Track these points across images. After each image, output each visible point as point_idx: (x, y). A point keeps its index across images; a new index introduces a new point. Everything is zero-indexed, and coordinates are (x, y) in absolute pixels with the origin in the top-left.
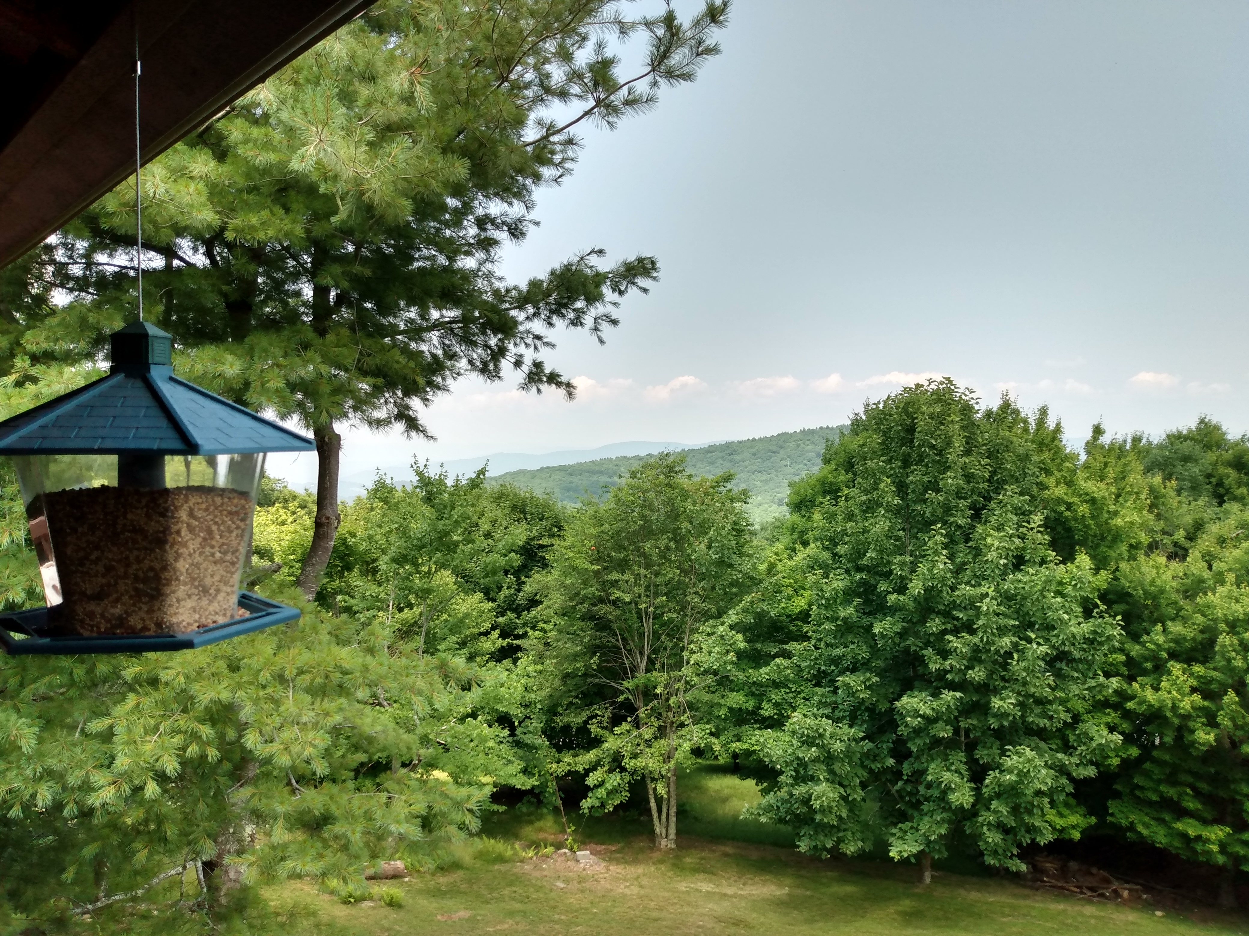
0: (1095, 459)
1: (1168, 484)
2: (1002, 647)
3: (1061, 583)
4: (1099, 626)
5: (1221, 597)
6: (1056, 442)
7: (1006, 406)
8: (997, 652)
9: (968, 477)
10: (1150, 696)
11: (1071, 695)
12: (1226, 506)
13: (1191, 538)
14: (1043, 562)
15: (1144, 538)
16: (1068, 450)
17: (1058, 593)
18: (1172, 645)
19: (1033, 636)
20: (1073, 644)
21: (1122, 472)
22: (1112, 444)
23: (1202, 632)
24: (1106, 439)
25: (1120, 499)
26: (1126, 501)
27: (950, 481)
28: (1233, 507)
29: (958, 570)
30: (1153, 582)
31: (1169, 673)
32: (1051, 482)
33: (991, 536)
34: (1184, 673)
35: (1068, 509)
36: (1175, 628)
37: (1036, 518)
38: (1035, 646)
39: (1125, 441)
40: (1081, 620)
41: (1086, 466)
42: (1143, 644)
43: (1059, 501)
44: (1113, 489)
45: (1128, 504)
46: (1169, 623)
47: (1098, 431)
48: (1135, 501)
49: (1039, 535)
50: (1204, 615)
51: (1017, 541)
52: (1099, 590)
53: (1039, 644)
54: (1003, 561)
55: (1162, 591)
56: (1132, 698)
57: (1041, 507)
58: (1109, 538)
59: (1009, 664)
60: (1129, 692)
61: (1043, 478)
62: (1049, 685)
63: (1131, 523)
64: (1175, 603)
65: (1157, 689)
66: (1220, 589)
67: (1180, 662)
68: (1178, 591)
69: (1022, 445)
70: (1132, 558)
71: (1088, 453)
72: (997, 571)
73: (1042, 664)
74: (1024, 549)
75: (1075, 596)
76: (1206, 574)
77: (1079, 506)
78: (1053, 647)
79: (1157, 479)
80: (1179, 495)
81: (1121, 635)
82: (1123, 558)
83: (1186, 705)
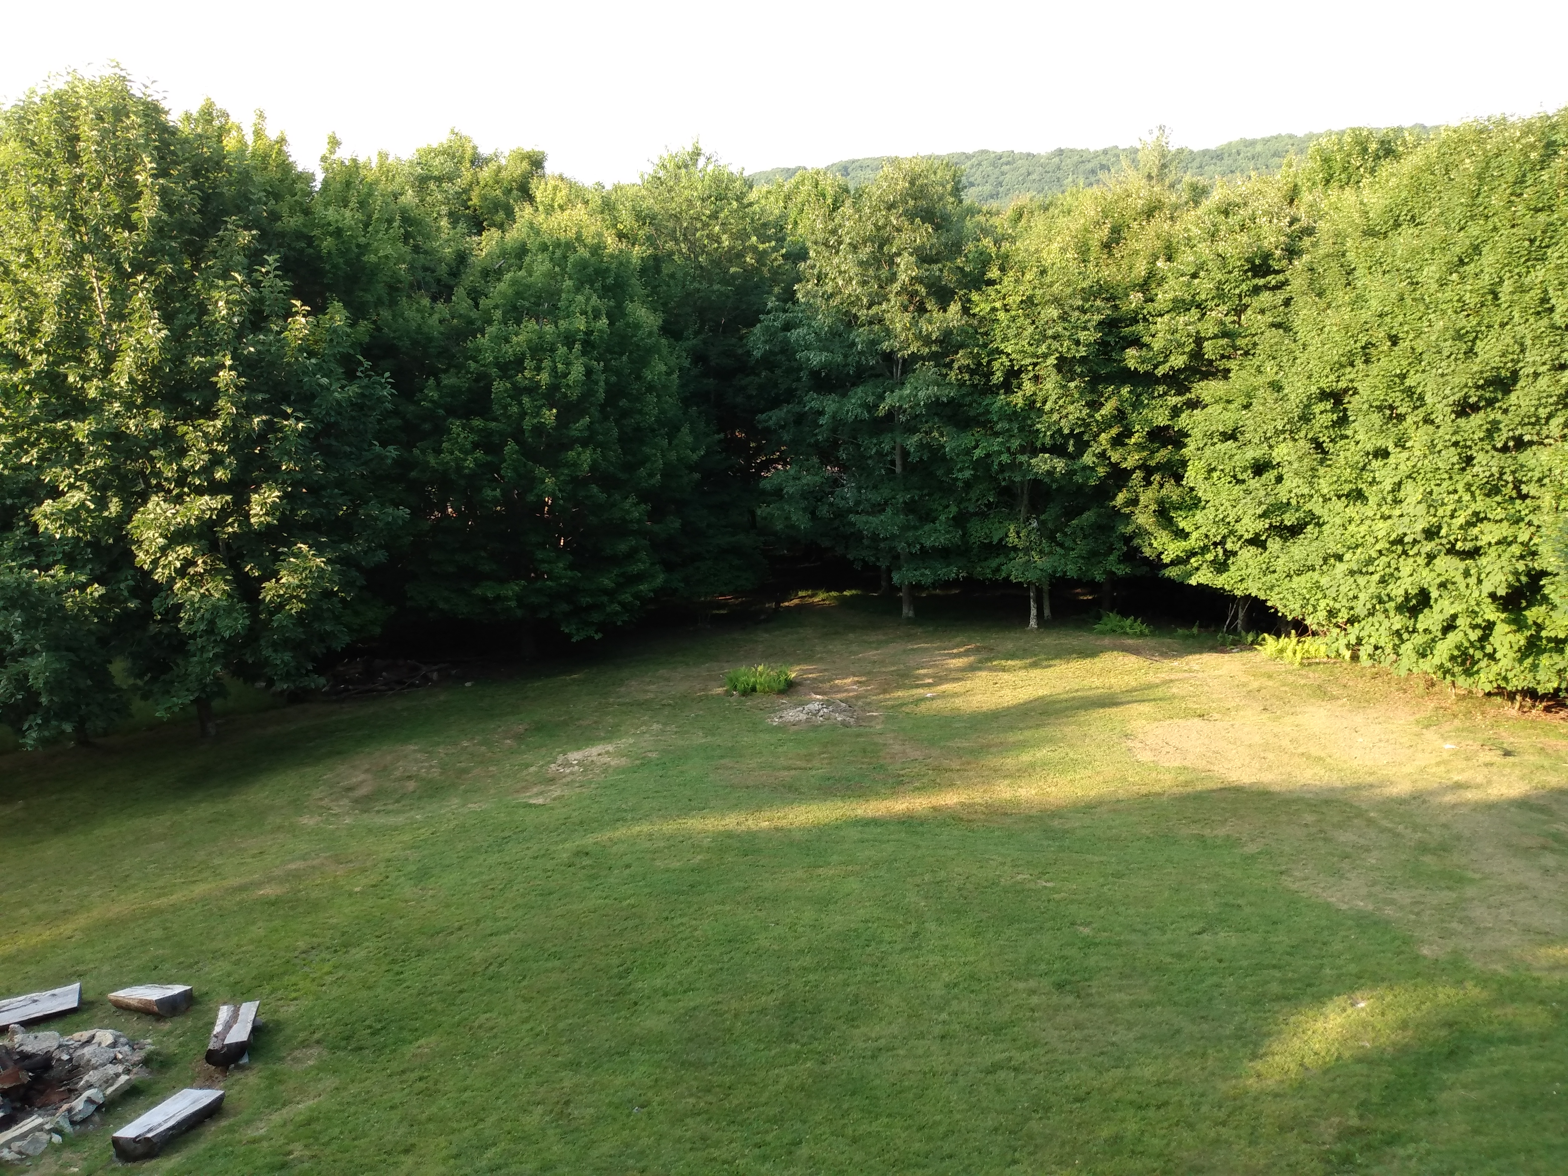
2: (253, 430)
4: (368, 389)
5: (491, 339)
10: (432, 460)
11: (346, 474)
12: (485, 232)
13: (452, 272)
14: (287, 315)
15: (404, 277)
18: (449, 400)
19: (290, 411)
20: (340, 413)
21: (368, 195)
22: (353, 160)
23: (477, 380)
25: (370, 229)
26: (377, 231)
30: (419, 328)
31: (449, 431)
32: (284, 210)
33: (215, 287)
34: (464, 429)
35: (309, 245)
36: (448, 380)
37: (270, 259)
38: (294, 423)
40: (344, 382)
41: (325, 189)
42: (417, 403)
43: (297, 235)
44: (359, 216)
45: (380, 235)
48: (387, 230)
50: (477, 362)
51: (250, 290)
52: (361, 344)
53: (298, 419)
55: (430, 339)
56: (414, 466)
57: (275, 243)
58: (364, 278)
60: (411, 459)
61: (273, 206)
62: (318, 467)
63: (386, 258)
64: (445, 351)
65: (438, 451)
66: (488, 329)
67: (459, 418)
68: (446, 337)
70: (393, 303)
73: (306, 442)
74: (261, 300)
75: (334, 355)
76: (474, 314)
77: (322, 240)
81: (392, 395)
82: (383, 303)
83: (470, 463)
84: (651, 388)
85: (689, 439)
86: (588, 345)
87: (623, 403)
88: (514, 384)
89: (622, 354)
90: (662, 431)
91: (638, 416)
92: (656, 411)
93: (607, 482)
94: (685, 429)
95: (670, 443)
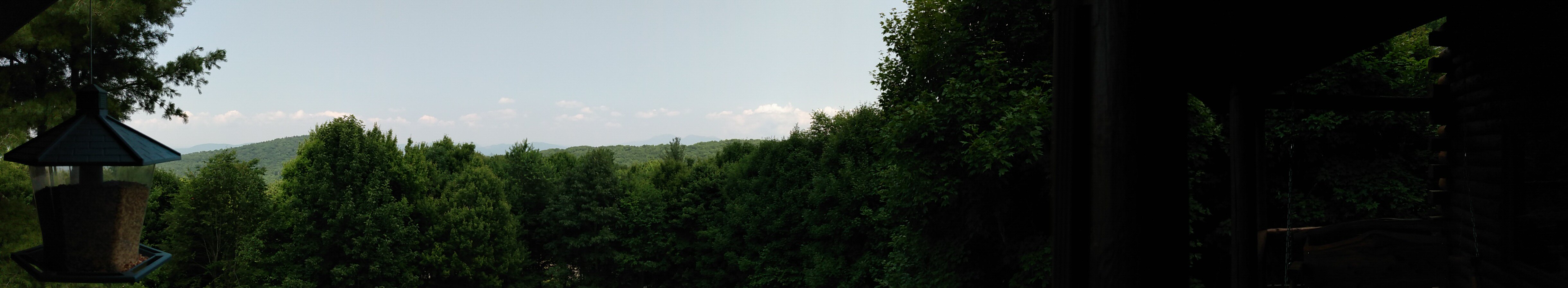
0: (409, 154)
1: (434, 165)
2: (374, 242)
3: (396, 211)
4: (410, 229)
5: (452, 213)
6: (395, 146)
7: (376, 129)
8: (372, 244)
9: (361, 162)
10: (428, 258)
11: (400, 261)
12: (453, 173)
13: (442, 188)
14: (390, 201)
15: (426, 189)
16: (399, 150)
17: (395, 215)
18: (436, 234)
19: (386, 236)
20: (401, 238)
21: (418, 160)
22: (415, 147)
23: (446, 228)
24: (412, 145)
25: (417, 172)
26: (420, 173)
27: (354, 164)
28: (455, 174)
29: (357, 207)
30: (429, 208)
31: (435, 247)
32: (392, 164)
33: (370, 190)
34: (440, 247)
35: (399, 177)
36: (437, 227)
37: (387, 181)
38: (386, 240)
39: (419, 146)
40: (404, 227)
41: (406, 157)
42: (425, 236)
43: (395, 173)
44: (415, 167)
45: (420, 174)
46: (435, 226)
47: (410, 141)
48: (423, 173)
49: (388, 189)
51: (380, 192)
52: (410, 213)
53: (388, 239)
54: (374, 202)
56: (421, 259)
57: (389, 176)
58: (414, 189)
59: (377, 249)
60: (421, 257)
61: (389, 163)
62: (392, 258)
63: (422, 182)
64: (436, 216)
65: (430, 254)
66: (452, 209)
67: (438, 242)
68: (437, 211)
69: (382, 148)
70: (422, 198)
71: (406, 151)
72: (372, 207)
73: (389, 248)
74: (382, 196)
75: (402, 216)
77: (403, 175)
78: (393, 240)
79: (431, 163)
80: (438, 170)
81: (418, 232)
82: (418, 198)
83: (440, 260)
84: (506, 233)
85: (519, 254)
86: (486, 217)
87: (496, 239)
88: (458, 231)
89: (496, 220)
90: (509, 251)
91: (501, 245)
92: (507, 243)
93: (489, 271)
94: (518, 250)
95: (512, 256)
